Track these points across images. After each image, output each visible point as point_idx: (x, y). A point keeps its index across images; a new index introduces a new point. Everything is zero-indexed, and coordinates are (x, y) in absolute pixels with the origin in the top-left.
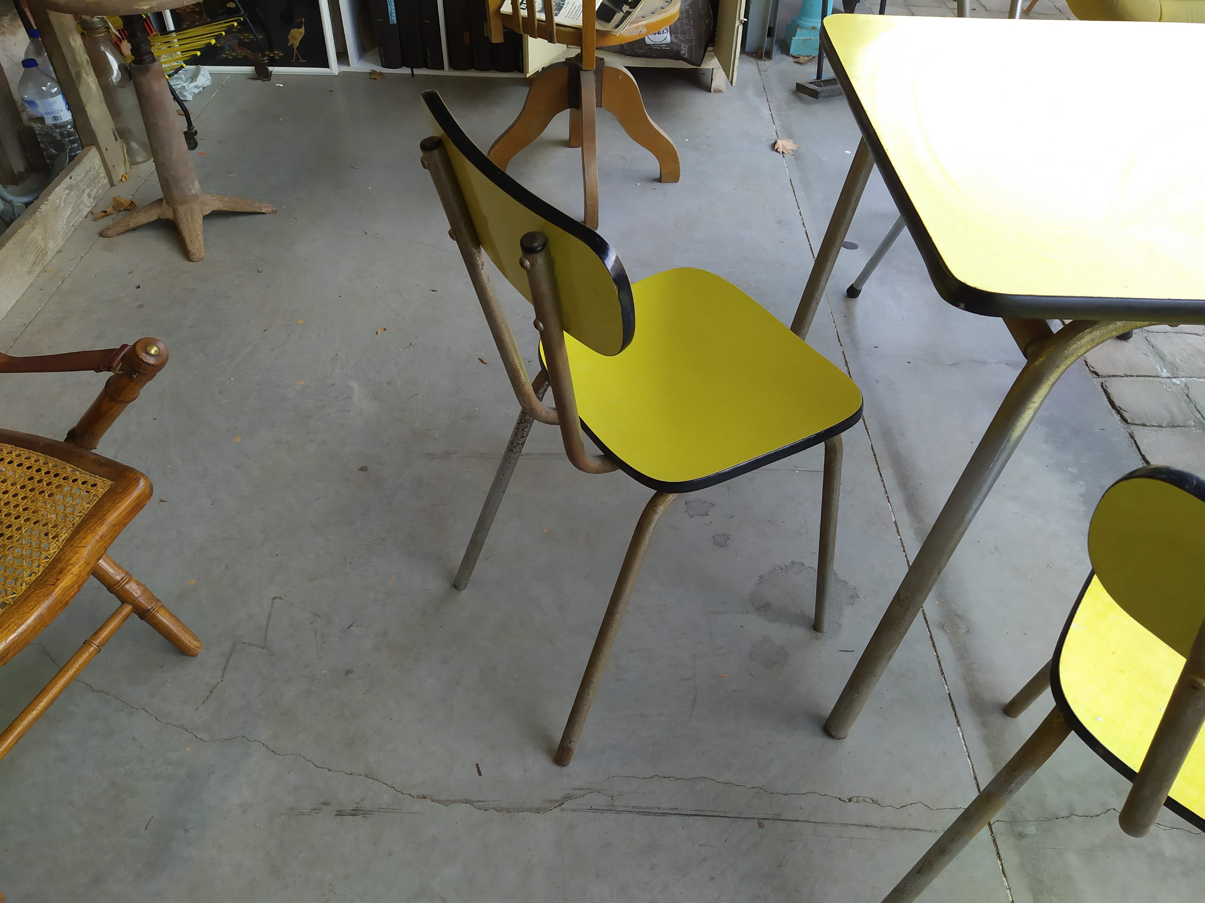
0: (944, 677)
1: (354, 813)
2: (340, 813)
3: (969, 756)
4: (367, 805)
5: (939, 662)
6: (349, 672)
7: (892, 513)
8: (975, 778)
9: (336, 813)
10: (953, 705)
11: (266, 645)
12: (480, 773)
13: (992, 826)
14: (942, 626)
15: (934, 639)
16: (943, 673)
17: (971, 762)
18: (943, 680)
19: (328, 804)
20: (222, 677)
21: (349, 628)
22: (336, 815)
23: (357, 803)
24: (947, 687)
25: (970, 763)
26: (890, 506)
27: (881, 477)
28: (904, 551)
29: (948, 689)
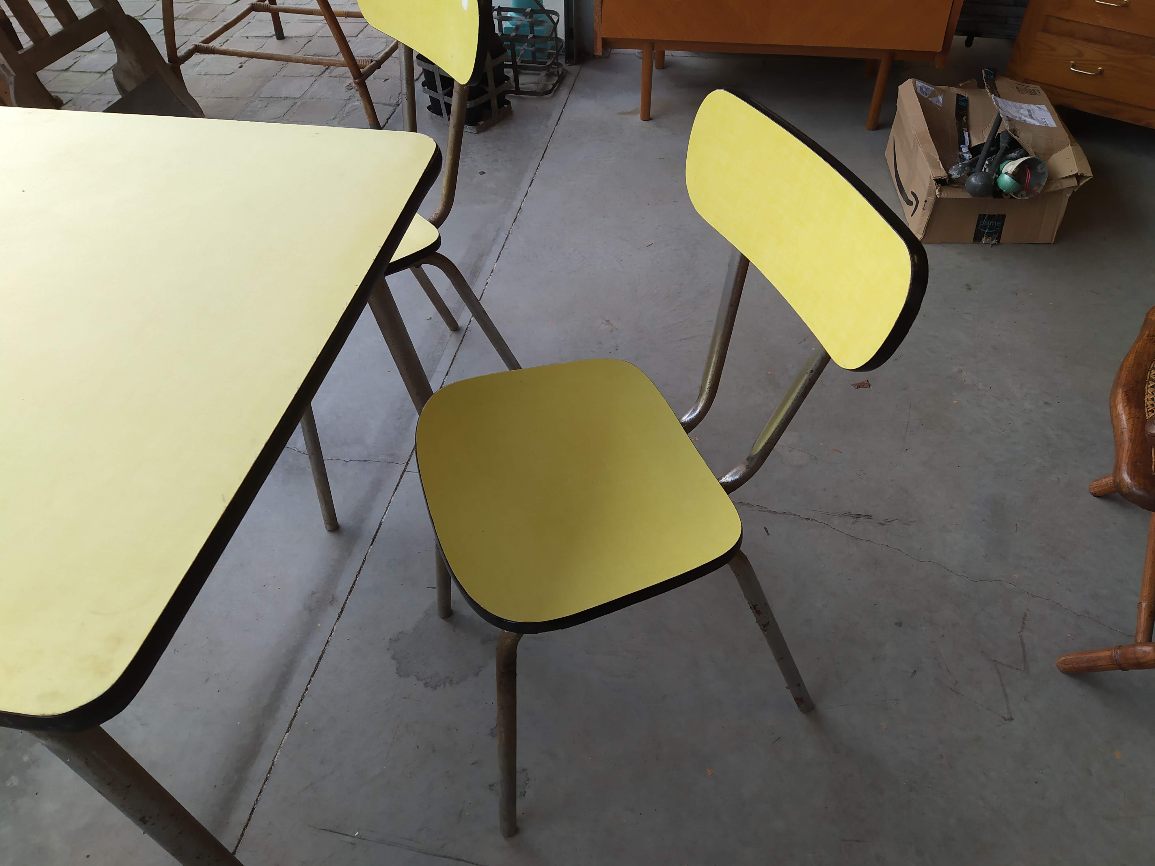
0: (365, 558)
1: (858, 516)
2: (869, 517)
3: (390, 503)
4: (851, 520)
5: (360, 571)
6: (899, 624)
7: (282, 745)
8: (396, 489)
9: (871, 517)
10: (375, 537)
11: (995, 664)
12: (765, 528)
13: (407, 462)
14: (333, 600)
15: (349, 590)
16: (364, 561)
17: (391, 498)
18: (367, 556)
19: (881, 524)
20: (1021, 636)
21: (915, 672)
22: (871, 516)
23: (857, 522)
24: (369, 551)
25: (393, 498)
26: (277, 757)
27: (254, 809)
28: (307, 689)
29: (369, 549)
